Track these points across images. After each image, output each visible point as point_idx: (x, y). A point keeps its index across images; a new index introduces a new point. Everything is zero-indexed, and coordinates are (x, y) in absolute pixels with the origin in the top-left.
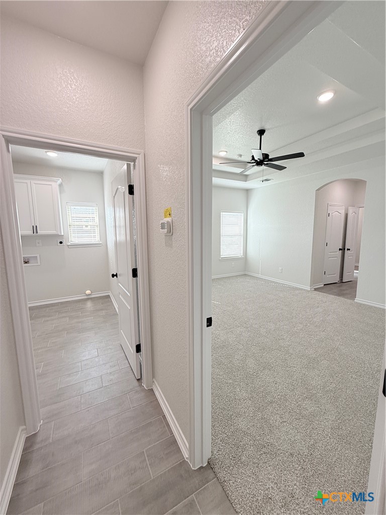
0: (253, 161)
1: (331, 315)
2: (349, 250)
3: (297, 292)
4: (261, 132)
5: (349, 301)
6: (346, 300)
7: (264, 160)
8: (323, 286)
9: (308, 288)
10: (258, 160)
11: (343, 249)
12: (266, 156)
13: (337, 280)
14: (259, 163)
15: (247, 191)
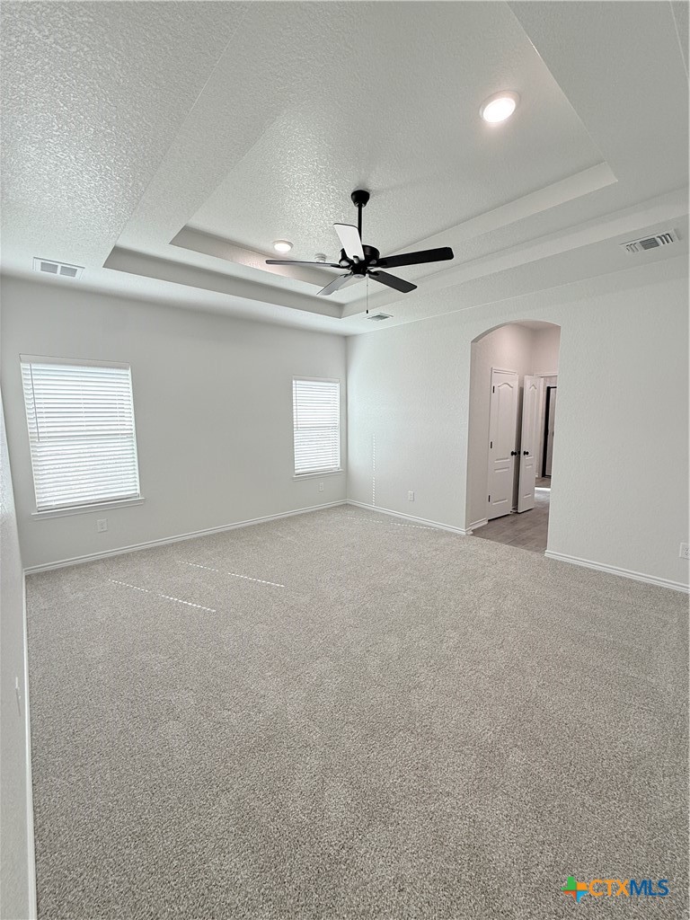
0: (344, 263)
1: (509, 597)
2: (527, 453)
3: (443, 541)
4: (361, 197)
5: (535, 556)
6: (530, 553)
7: (369, 263)
8: (486, 523)
9: (462, 531)
10: (355, 262)
11: (517, 454)
12: (371, 253)
13: (509, 509)
14: (358, 268)
15: (346, 339)
